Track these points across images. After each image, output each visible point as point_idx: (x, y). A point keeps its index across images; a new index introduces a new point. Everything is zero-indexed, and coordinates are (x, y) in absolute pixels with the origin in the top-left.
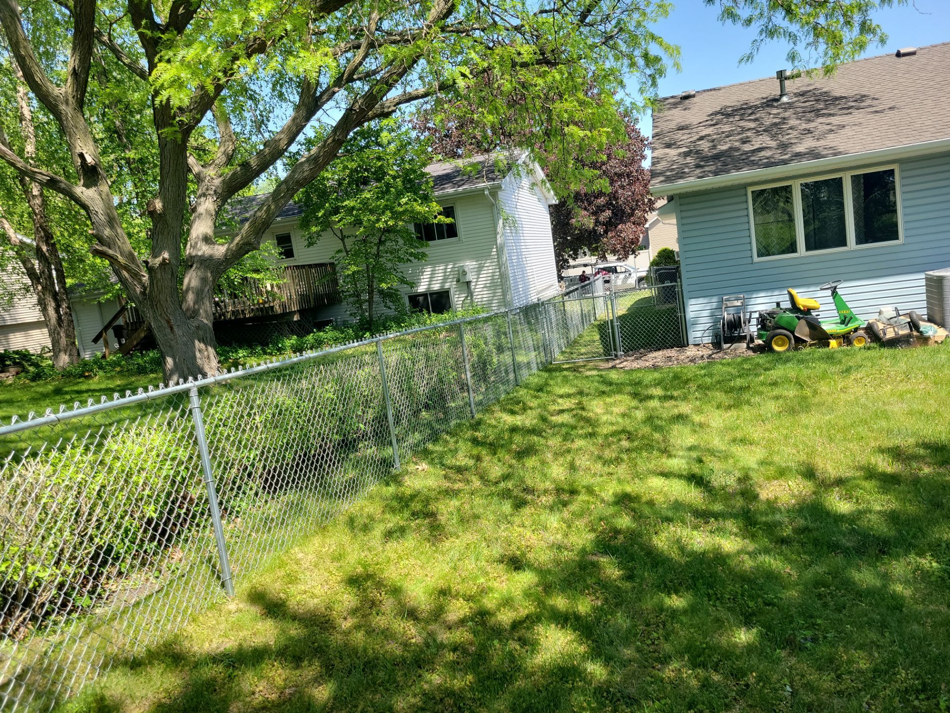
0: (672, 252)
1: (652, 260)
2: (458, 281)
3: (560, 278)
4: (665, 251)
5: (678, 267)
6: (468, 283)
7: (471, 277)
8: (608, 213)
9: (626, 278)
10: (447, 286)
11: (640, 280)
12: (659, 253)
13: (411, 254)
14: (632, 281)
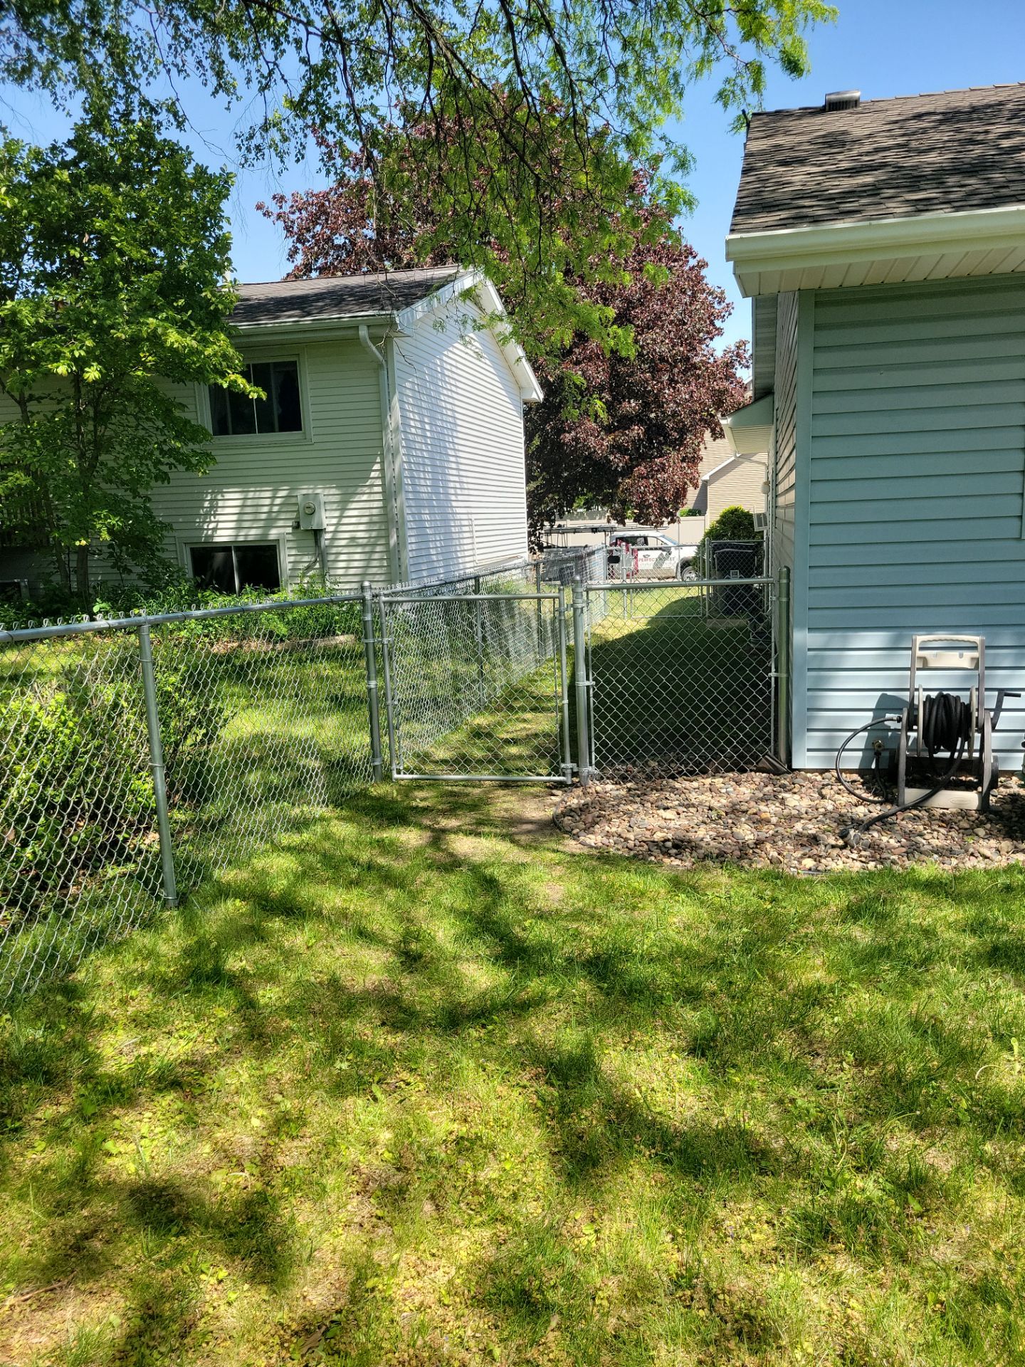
0: (748, 516)
1: (708, 528)
2: (297, 527)
3: (537, 546)
4: (734, 512)
5: (760, 544)
6: (317, 533)
7: (327, 520)
8: (637, 431)
9: (661, 559)
10: (274, 534)
11: (685, 564)
12: (723, 516)
13: (173, 452)
14: (671, 564)
